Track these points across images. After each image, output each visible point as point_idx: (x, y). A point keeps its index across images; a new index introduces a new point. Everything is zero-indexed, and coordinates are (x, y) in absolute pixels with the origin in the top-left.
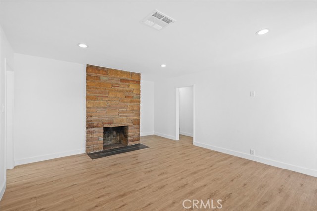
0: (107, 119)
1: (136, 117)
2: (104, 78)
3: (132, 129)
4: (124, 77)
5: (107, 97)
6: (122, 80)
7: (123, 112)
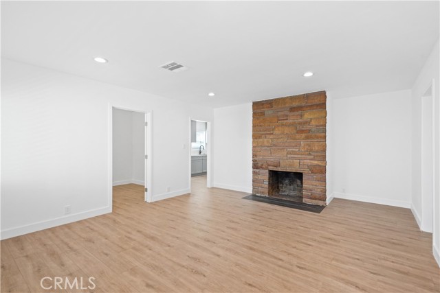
0: (273, 160)
1: (316, 162)
2: (268, 112)
3: (309, 179)
4: (295, 104)
5: (272, 134)
6: (292, 109)
7: (294, 153)
